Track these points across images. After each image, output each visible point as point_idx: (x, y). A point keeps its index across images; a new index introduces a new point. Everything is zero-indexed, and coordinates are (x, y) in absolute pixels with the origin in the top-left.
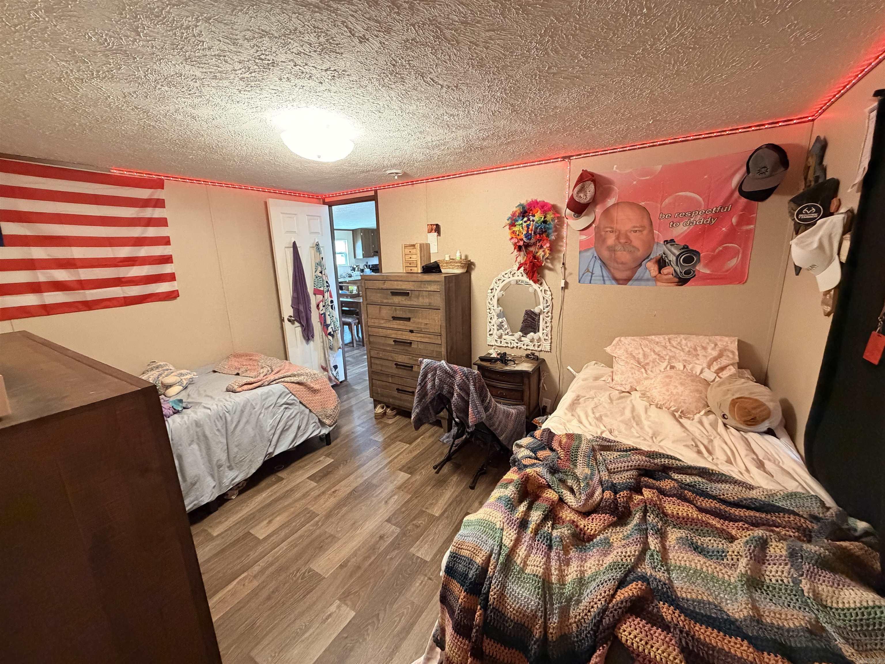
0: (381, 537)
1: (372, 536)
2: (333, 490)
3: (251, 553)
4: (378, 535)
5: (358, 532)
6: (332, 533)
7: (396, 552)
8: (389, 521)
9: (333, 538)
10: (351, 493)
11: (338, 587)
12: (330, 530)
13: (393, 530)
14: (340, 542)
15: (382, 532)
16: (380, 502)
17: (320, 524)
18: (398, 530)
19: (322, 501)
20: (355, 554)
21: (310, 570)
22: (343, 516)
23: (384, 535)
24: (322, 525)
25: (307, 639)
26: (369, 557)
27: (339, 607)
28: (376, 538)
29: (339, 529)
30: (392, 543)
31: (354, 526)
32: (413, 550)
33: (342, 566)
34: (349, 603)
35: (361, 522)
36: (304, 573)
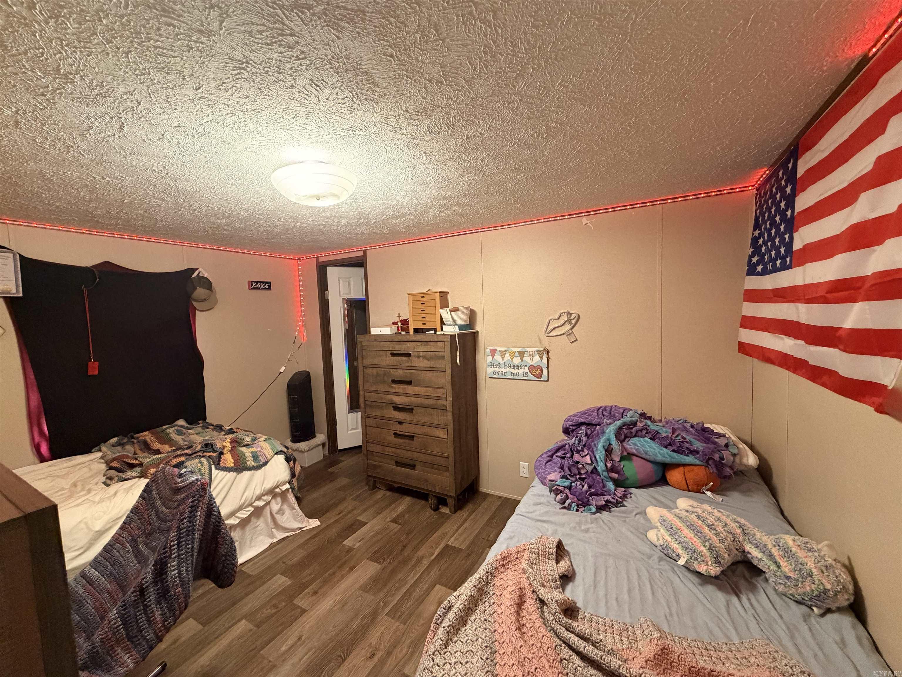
0: (315, 593)
1: (324, 595)
2: (376, 659)
3: (438, 573)
4: (318, 595)
5: (339, 597)
6: (367, 594)
7: (304, 581)
8: (303, 611)
9: (365, 589)
10: (348, 654)
11: (355, 555)
12: (369, 597)
13: (301, 602)
14: (357, 586)
15: (314, 598)
16: (308, 638)
17: (382, 604)
18: (295, 602)
19: (387, 637)
20: (343, 577)
21: (379, 563)
22: (357, 615)
23: (312, 595)
24: (379, 602)
25: (371, 532)
26: (330, 575)
27: (354, 545)
28: (321, 592)
29: (360, 598)
30: (306, 587)
31: (343, 604)
32: (289, 582)
33: (354, 567)
34: (347, 547)
35: (336, 608)
36: (384, 561)
